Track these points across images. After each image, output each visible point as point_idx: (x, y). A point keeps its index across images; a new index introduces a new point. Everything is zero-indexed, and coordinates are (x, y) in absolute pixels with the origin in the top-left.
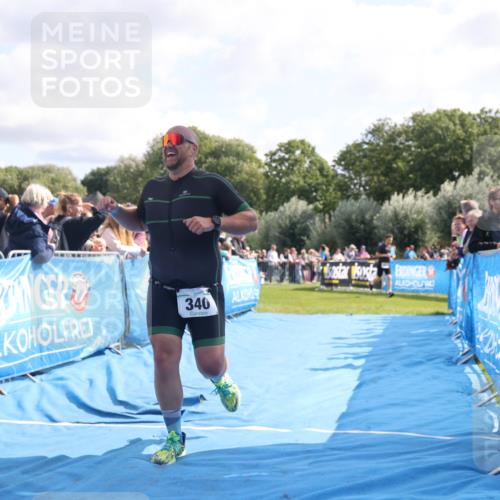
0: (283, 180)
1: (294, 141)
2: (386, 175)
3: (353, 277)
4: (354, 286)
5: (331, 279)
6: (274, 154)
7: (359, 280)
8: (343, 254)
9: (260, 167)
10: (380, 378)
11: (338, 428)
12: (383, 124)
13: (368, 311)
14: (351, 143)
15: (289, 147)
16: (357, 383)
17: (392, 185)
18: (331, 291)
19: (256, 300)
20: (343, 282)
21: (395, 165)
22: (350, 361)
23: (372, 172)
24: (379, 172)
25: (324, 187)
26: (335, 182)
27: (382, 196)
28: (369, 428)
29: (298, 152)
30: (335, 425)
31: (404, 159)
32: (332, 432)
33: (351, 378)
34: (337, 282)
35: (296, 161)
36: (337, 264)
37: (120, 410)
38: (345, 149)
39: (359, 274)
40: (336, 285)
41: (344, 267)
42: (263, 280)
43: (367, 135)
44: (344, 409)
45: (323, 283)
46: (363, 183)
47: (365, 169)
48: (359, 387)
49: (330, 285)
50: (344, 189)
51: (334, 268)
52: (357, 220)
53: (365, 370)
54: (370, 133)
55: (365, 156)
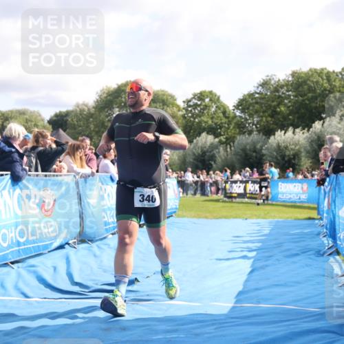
0: (197, 120)
1: (205, 92)
2: (272, 116)
3: (248, 191)
4: (248, 198)
5: (231, 193)
6: (190, 101)
7: (252, 193)
8: (240, 175)
9: (179, 111)
10: (267, 266)
11: (236, 303)
12: (270, 79)
13: (258, 217)
14: (246, 93)
15: (201, 96)
16: (250, 270)
17: (277, 124)
18: (232, 202)
19: (176, 208)
20: (240, 196)
21: (278, 110)
22: (245, 253)
23: (261, 114)
24: (266, 114)
25: (226, 126)
26: (235, 121)
27: (269, 132)
28: (259, 303)
29: (207, 100)
30: (234, 300)
31: (285, 105)
32: (231, 305)
33: (246, 266)
34: (236, 195)
35: (206, 106)
36: (236, 182)
37: (76, 289)
38: (242, 98)
39: (252, 189)
40: (235, 197)
41: (241, 184)
42: (181, 194)
43: (258, 88)
44: (240, 288)
45: (225, 196)
46: (255, 122)
47: (257, 112)
48: (252, 272)
49: (231, 197)
50: (241, 127)
51: (234, 185)
52: (250, 150)
53: (256, 260)
54: (261, 85)
55: (257, 103)
